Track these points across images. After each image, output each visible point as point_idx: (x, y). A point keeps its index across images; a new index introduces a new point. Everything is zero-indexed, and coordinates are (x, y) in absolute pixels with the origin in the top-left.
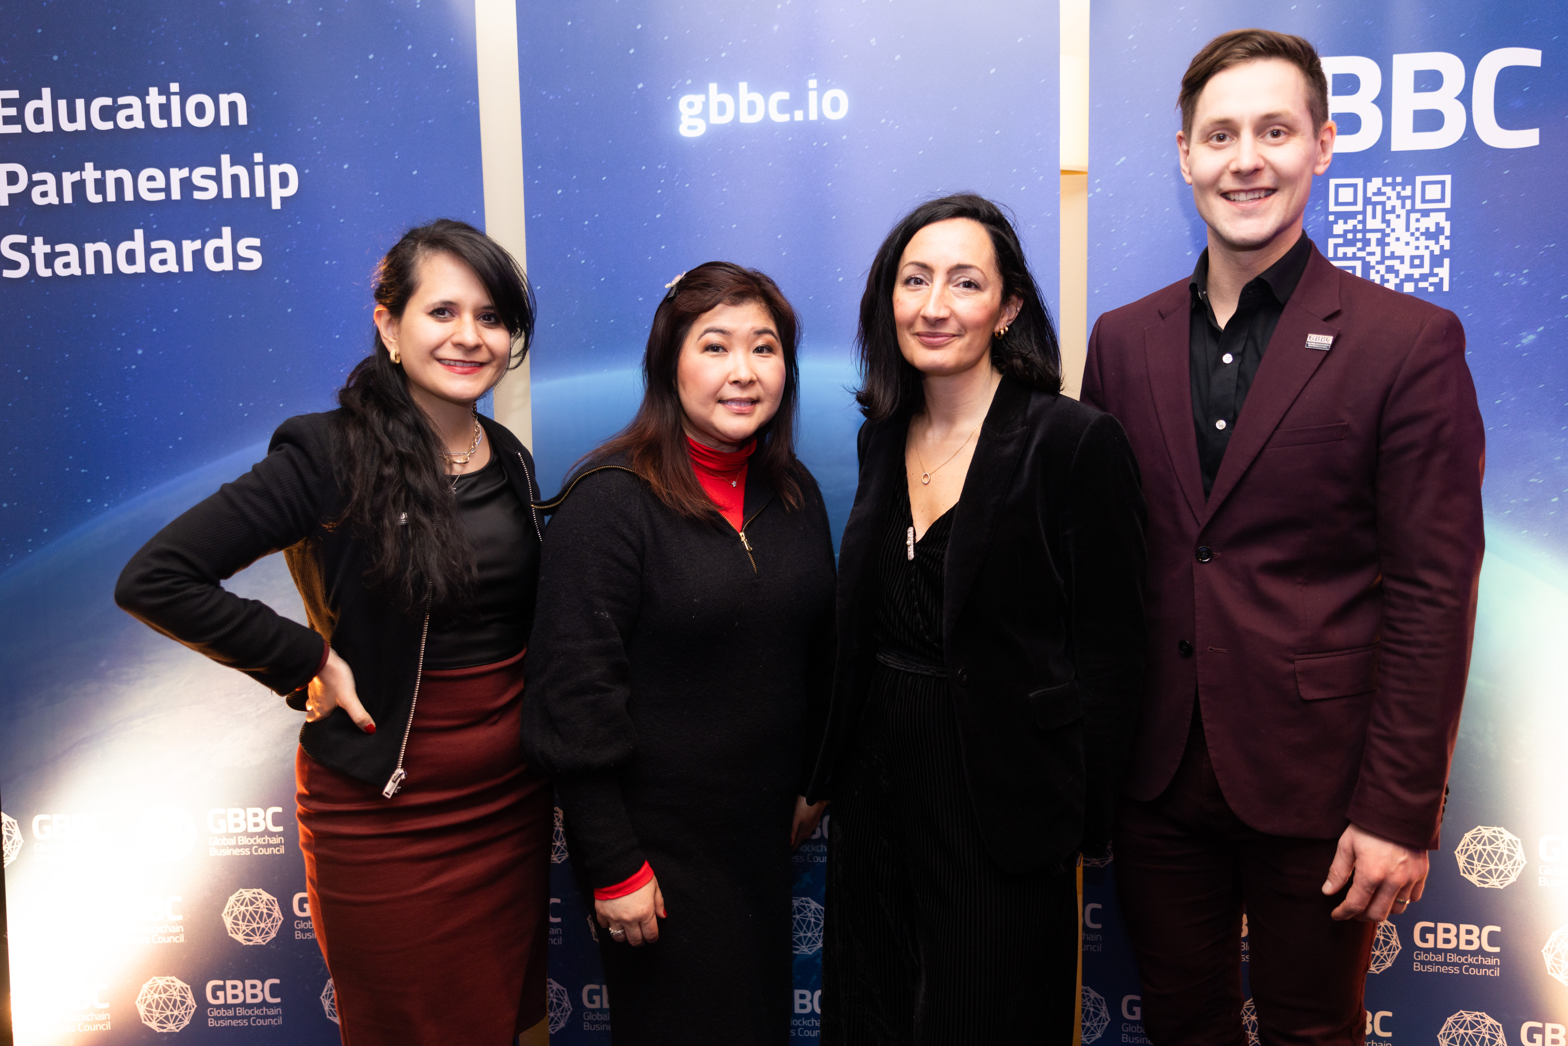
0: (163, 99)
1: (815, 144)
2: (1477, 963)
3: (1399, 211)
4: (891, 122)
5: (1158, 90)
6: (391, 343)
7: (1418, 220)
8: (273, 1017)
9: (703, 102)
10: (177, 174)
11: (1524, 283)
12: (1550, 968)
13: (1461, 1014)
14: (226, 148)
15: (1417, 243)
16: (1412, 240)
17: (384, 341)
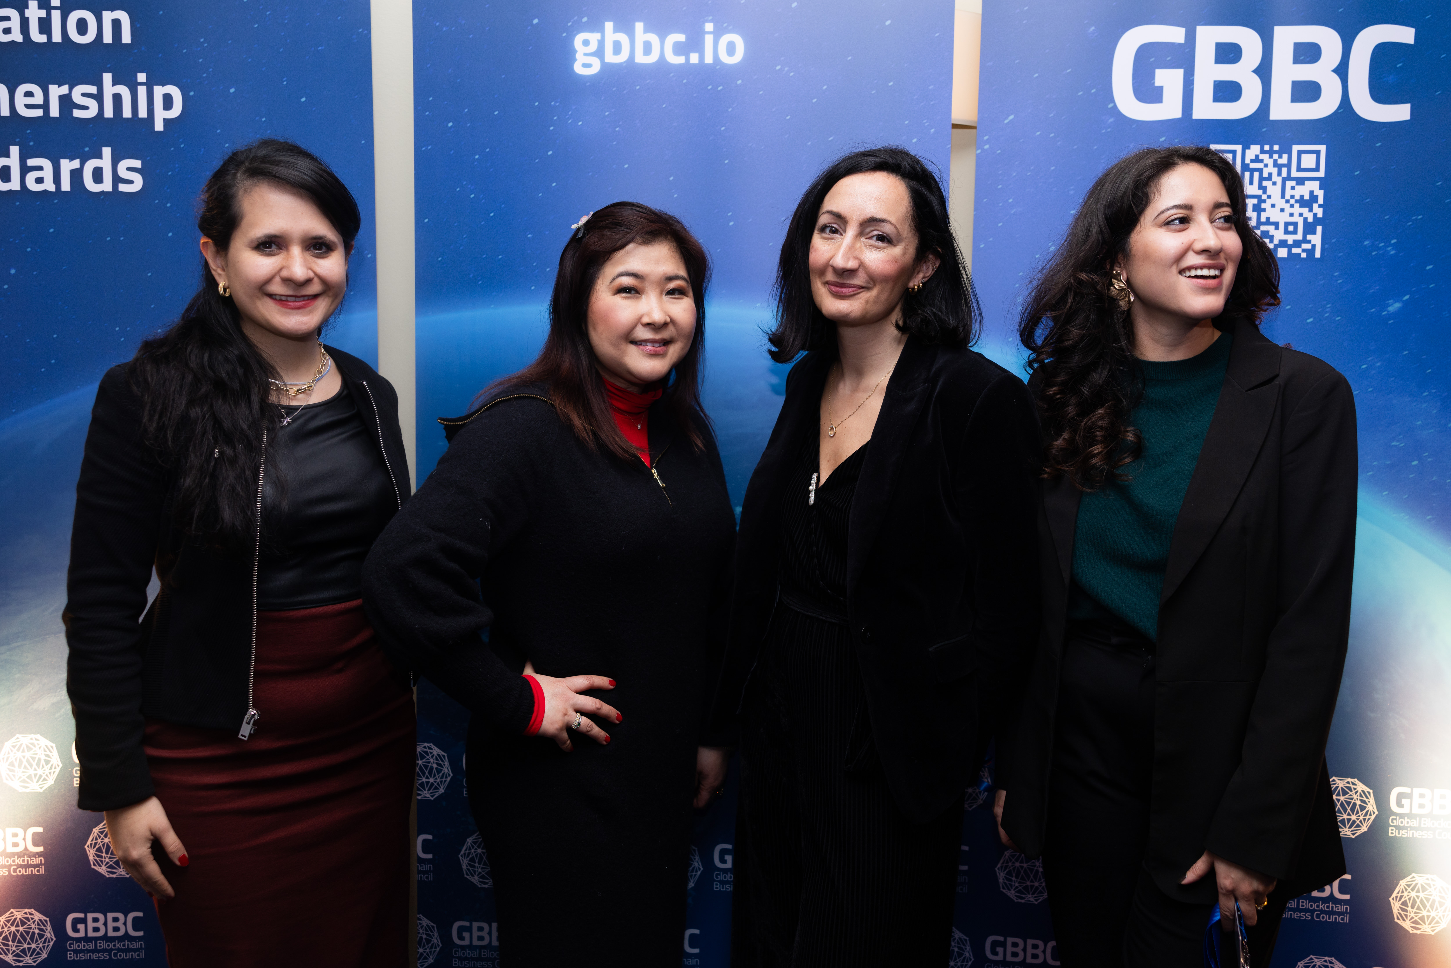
0: (43, 13)
1: (710, 87)
2: (1328, 910)
3: (1275, 178)
4: (786, 69)
5: (1047, 51)
6: (220, 275)
7: (1293, 188)
8: (135, 950)
9: (598, 41)
10: (56, 91)
11: (1393, 252)
12: (1397, 915)
13: (1311, 959)
14: (109, 66)
15: (1292, 210)
16: (1287, 206)
17: (213, 273)
